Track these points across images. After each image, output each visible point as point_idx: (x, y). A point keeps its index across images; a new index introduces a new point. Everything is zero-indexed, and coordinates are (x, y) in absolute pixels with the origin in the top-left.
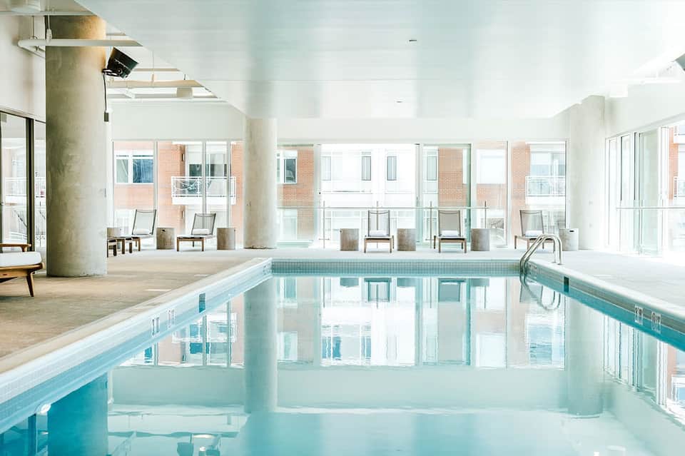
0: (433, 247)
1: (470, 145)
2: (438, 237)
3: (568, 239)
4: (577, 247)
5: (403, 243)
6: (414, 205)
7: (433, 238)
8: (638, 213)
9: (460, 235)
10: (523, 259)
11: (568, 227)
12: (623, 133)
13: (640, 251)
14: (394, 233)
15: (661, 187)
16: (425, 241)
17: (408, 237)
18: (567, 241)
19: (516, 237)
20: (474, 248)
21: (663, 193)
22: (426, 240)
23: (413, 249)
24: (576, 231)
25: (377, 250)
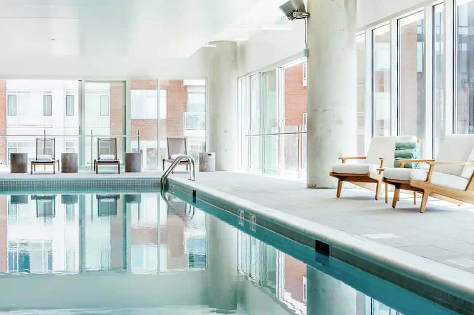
0: (93, 169)
1: (126, 81)
2: (97, 160)
3: (207, 162)
4: (214, 168)
5: (66, 166)
6: (77, 133)
7: (93, 162)
8: (261, 139)
9: (116, 159)
10: (163, 176)
11: (207, 151)
12: (251, 73)
13: (264, 171)
14: (58, 157)
15: (279, 118)
16: (87, 165)
17: (71, 160)
18: (206, 163)
19: (164, 160)
20: (129, 169)
21: (281, 121)
22: (88, 163)
23: (75, 171)
24: (214, 154)
25: (45, 172)
